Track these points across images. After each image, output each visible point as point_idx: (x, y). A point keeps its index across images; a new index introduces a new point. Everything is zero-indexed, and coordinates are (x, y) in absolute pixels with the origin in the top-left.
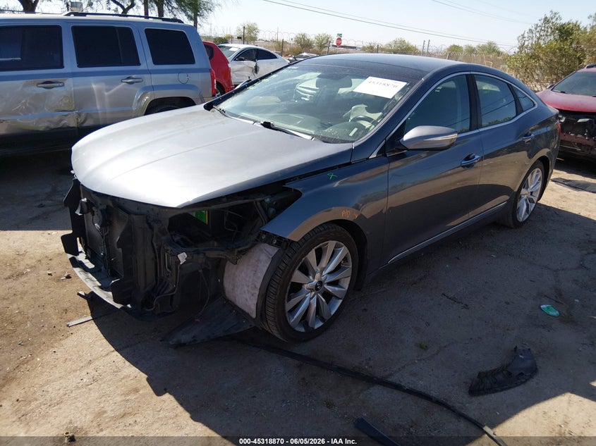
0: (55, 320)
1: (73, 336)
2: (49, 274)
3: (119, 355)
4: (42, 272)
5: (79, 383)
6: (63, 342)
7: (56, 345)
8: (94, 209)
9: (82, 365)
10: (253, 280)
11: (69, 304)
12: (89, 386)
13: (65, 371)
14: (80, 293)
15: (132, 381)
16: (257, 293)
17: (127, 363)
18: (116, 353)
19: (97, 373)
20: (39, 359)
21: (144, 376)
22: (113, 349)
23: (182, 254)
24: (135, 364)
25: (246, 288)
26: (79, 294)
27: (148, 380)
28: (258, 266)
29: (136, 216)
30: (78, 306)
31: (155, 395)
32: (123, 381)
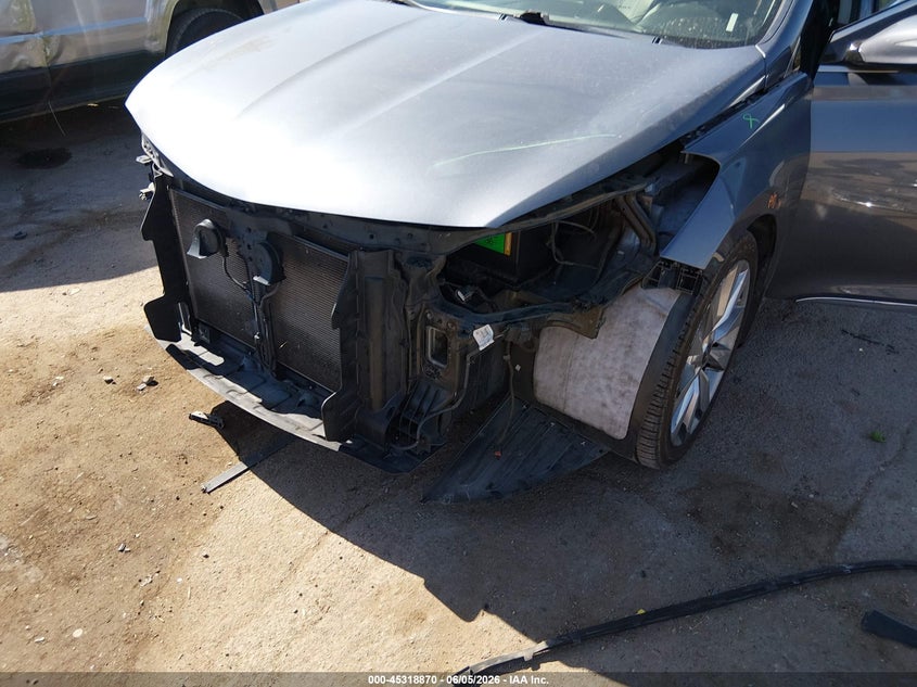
0: (171, 484)
1: (225, 511)
2: (109, 382)
3: (342, 540)
4: (91, 379)
5: (294, 620)
6: (211, 529)
7: (200, 538)
8: (229, 242)
9: (278, 576)
10: (625, 366)
11: (182, 443)
12: (319, 625)
13: (252, 598)
14: (196, 414)
15: (401, 597)
16: (635, 390)
17: (371, 557)
18: (334, 537)
19: (319, 592)
20: (180, 580)
21: (418, 581)
22: (324, 529)
23: (482, 329)
24: (385, 554)
25: (603, 383)
26: (193, 418)
27: (428, 586)
28: (634, 336)
29: (370, 255)
30: (204, 443)
31: (462, 622)
32: (382, 598)
